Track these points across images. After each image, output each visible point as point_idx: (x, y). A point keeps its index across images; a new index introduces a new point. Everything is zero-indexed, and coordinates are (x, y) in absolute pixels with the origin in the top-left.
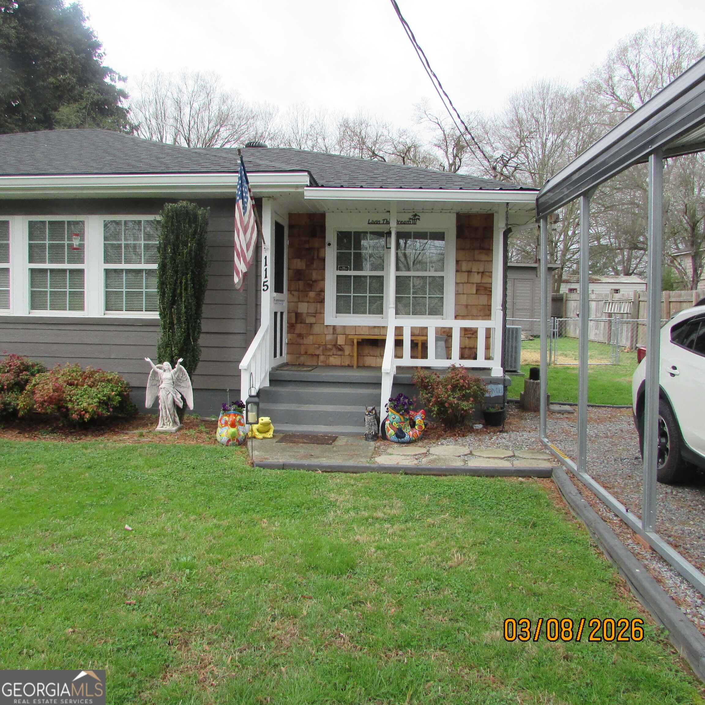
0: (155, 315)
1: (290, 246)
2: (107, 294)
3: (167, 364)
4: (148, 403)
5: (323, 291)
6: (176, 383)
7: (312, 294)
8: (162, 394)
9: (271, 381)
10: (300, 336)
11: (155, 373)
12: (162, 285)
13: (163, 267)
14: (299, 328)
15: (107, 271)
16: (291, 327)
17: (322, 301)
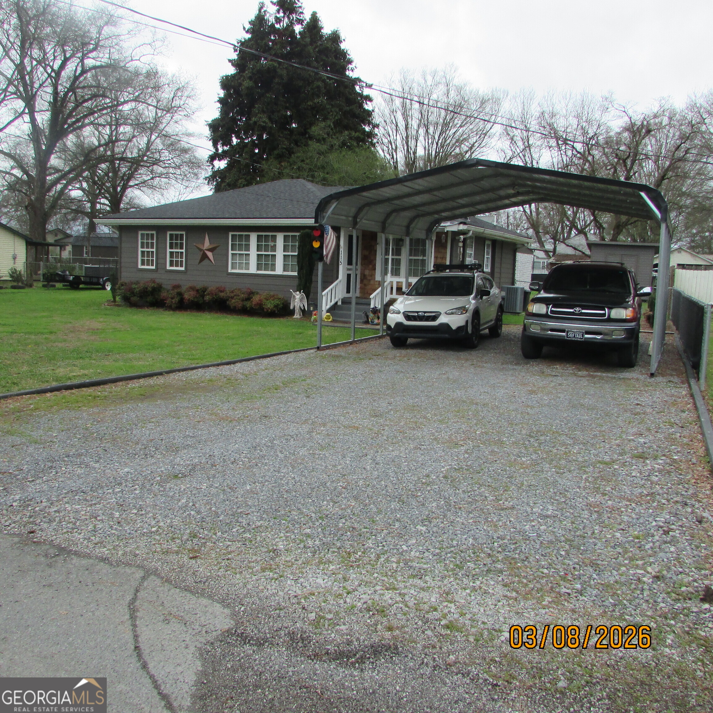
0: (296, 274)
1: (362, 244)
2: (284, 265)
3: (298, 293)
4: (291, 308)
5: (375, 265)
6: (301, 300)
7: (371, 266)
8: (296, 304)
9: (342, 302)
10: (365, 285)
11: (294, 296)
12: (298, 262)
13: (299, 255)
14: (365, 282)
15: (284, 256)
16: (362, 281)
17: (375, 269)
